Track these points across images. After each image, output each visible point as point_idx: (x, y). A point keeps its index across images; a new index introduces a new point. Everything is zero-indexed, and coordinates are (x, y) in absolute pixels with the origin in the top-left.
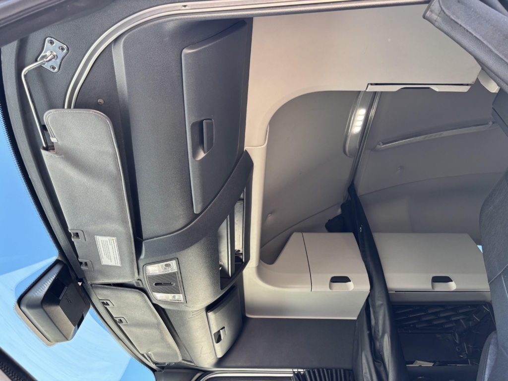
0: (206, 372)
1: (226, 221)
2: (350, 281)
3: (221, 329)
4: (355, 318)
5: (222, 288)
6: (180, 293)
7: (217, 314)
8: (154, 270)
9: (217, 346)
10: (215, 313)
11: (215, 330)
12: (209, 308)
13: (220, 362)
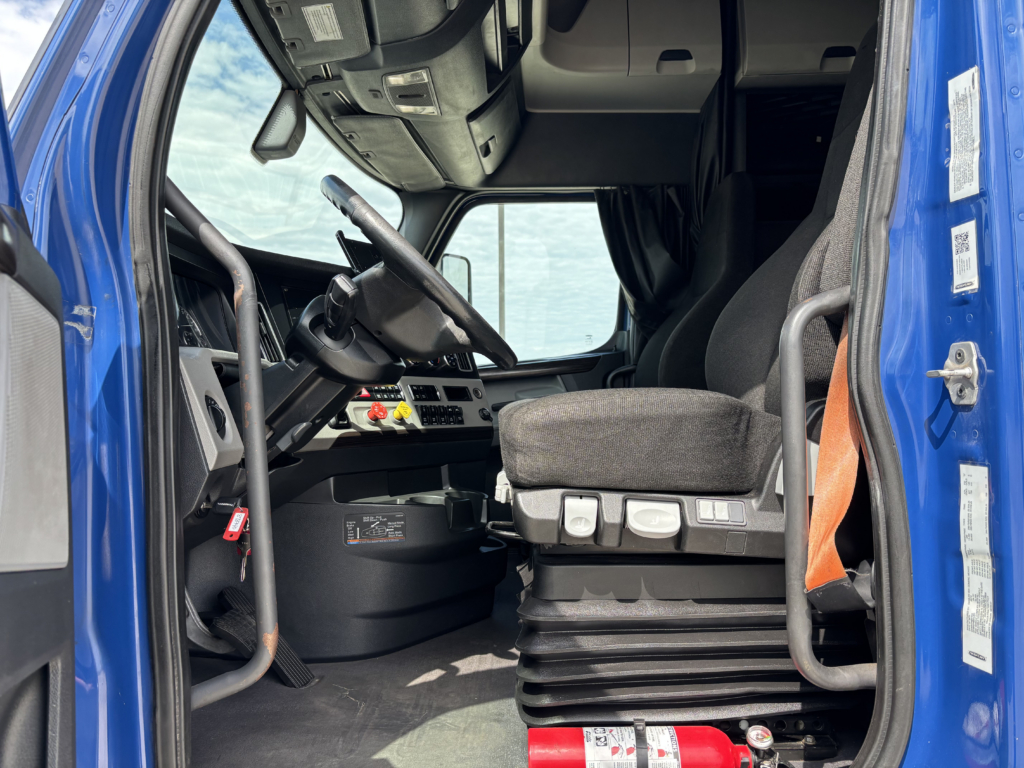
0: (467, 192)
1: (492, 8)
2: (691, 58)
3: (490, 139)
4: (698, 111)
5: (489, 92)
6: (432, 105)
7: (482, 122)
8: (396, 80)
9: (484, 160)
10: (479, 122)
11: (480, 142)
12: (472, 116)
13: (489, 180)
